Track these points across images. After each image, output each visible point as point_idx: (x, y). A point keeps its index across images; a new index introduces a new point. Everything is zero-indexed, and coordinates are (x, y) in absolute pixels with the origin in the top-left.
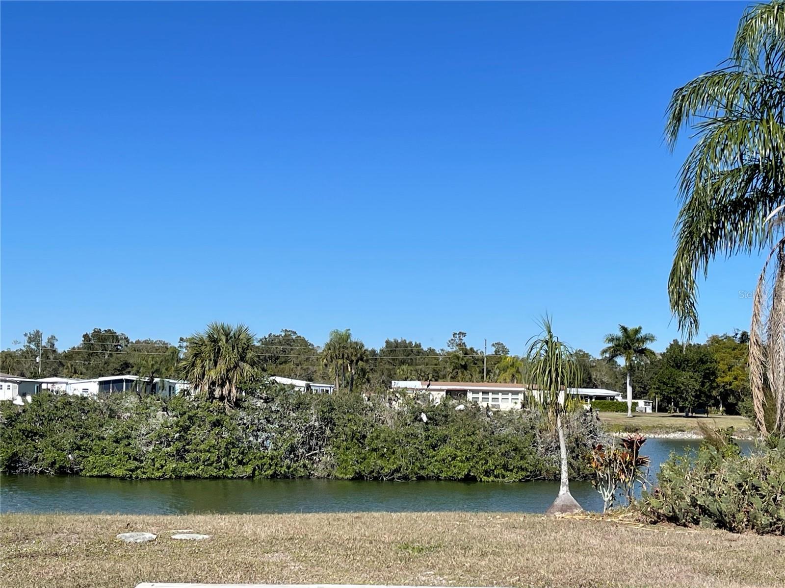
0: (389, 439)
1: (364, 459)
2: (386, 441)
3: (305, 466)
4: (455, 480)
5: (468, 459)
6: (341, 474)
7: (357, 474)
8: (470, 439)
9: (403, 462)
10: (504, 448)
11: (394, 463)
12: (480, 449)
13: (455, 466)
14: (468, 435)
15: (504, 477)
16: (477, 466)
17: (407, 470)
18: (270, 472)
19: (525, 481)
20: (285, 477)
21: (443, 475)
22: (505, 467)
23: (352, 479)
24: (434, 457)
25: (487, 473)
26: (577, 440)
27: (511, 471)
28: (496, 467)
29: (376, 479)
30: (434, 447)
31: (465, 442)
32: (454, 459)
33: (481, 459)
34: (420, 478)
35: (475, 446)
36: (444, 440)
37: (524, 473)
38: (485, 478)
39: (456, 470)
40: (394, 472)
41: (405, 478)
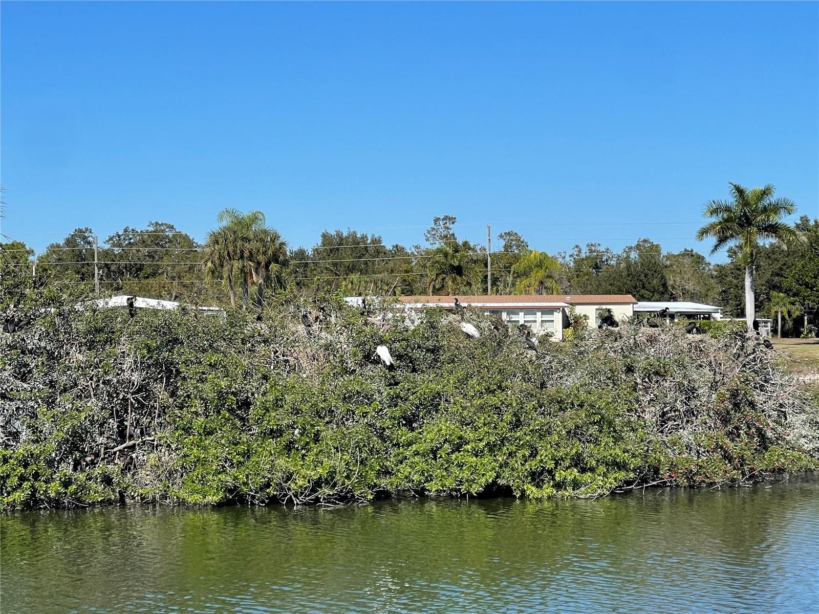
0: (305, 407)
1: (247, 455)
2: (297, 411)
3: (107, 480)
4: (463, 496)
5: (491, 448)
6: (194, 492)
7: (231, 491)
8: (493, 400)
9: (338, 462)
10: (572, 418)
11: (318, 463)
12: (517, 424)
13: (460, 466)
14: (490, 391)
15: (576, 485)
16: (512, 462)
17: (348, 477)
18: (19, 496)
19: (620, 493)
20: (57, 504)
21: (433, 487)
22: (578, 462)
23: (218, 507)
24: (410, 444)
25: (536, 477)
26: (734, 394)
27: (592, 470)
28: (556, 464)
29: (273, 502)
30: (409, 421)
31: (482, 408)
32: (458, 448)
33: (520, 447)
34: (382, 497)
35: (508, 417)
36: (433, 404)
37: (622, 475)
38: (532, 491)
39: (466, 474)
40: (318, 484)
41: (346, 498)
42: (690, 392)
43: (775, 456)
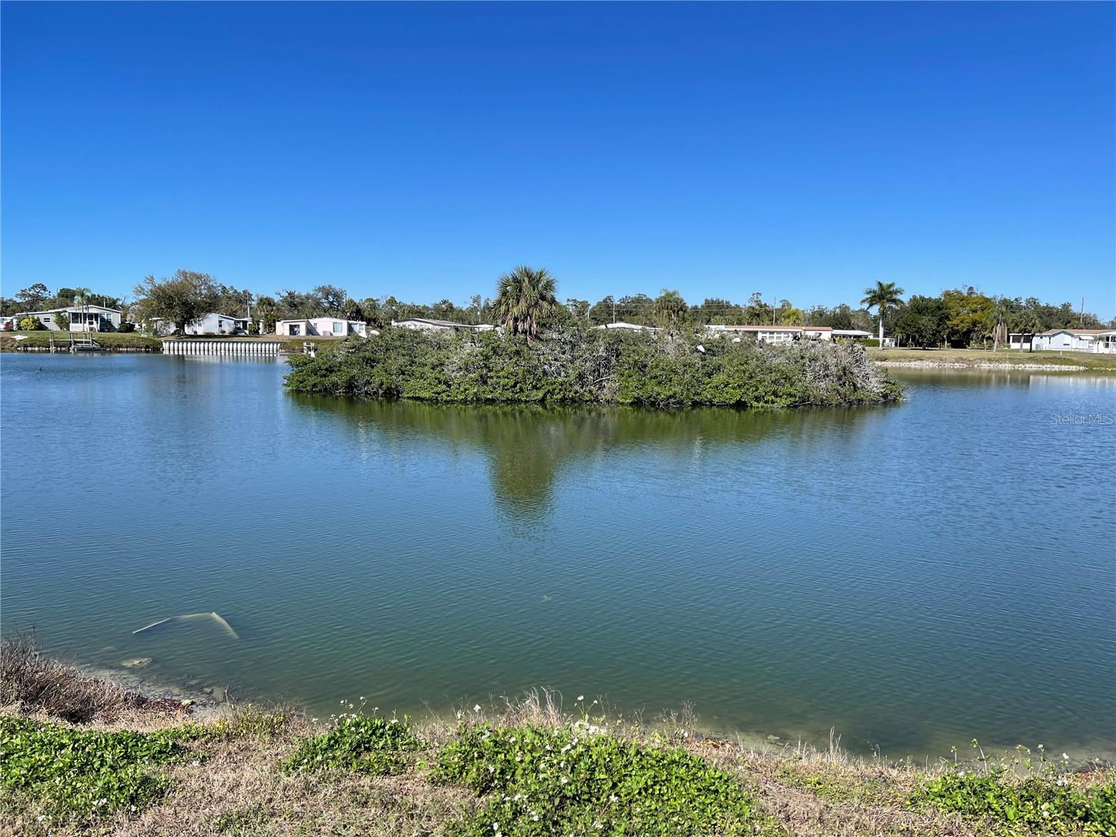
0: (667, 368)
1: (644, 385)
2: (663, 369)
3: (590, 392)
4: (727, 405)
5: (739, 386)
6: (623, 398)
7: (636, 399)
8: (742, 368)
9: (677, 389)
10: (774, 376)
11: (670, 390)
12: (751, 377)
13: (727, 393)
14: (741, 364)
15: (773, 402)
16: (748, 392)
17: (682, 395)
18: (559, 396)
19: (793, 406)
20: (573, 400)
21: (716, 401)
22: (775, 394)
23: (631, 404)
24: (708, 384)
25: (757, 399)
26: (844, 369)
27: (781, 397)
28: (766, 393)
29: (653, 404)
30: (710, 375)
31: (737, 371)
32: (726, 386)
33: (752, 386)
34: (696, 404)
35: (747, 374)
36: (718, 368)
37: (792, 399)
38: (755, 404)
39: (728, 397)
40: (670, 397)
41: (680, 403)
42: (827, 367)
43: (860, 394)
